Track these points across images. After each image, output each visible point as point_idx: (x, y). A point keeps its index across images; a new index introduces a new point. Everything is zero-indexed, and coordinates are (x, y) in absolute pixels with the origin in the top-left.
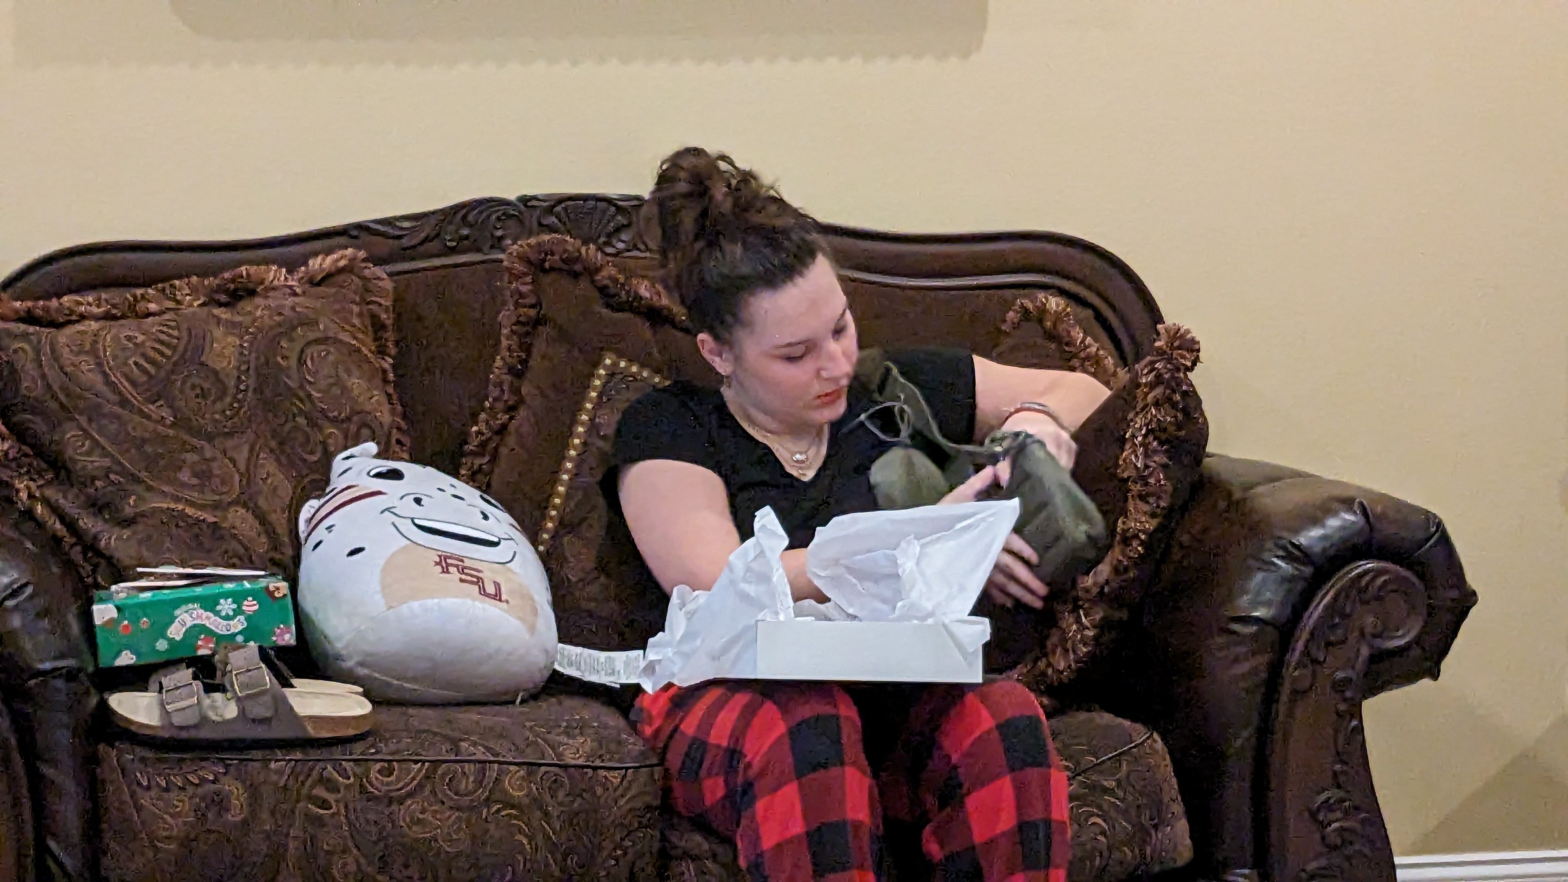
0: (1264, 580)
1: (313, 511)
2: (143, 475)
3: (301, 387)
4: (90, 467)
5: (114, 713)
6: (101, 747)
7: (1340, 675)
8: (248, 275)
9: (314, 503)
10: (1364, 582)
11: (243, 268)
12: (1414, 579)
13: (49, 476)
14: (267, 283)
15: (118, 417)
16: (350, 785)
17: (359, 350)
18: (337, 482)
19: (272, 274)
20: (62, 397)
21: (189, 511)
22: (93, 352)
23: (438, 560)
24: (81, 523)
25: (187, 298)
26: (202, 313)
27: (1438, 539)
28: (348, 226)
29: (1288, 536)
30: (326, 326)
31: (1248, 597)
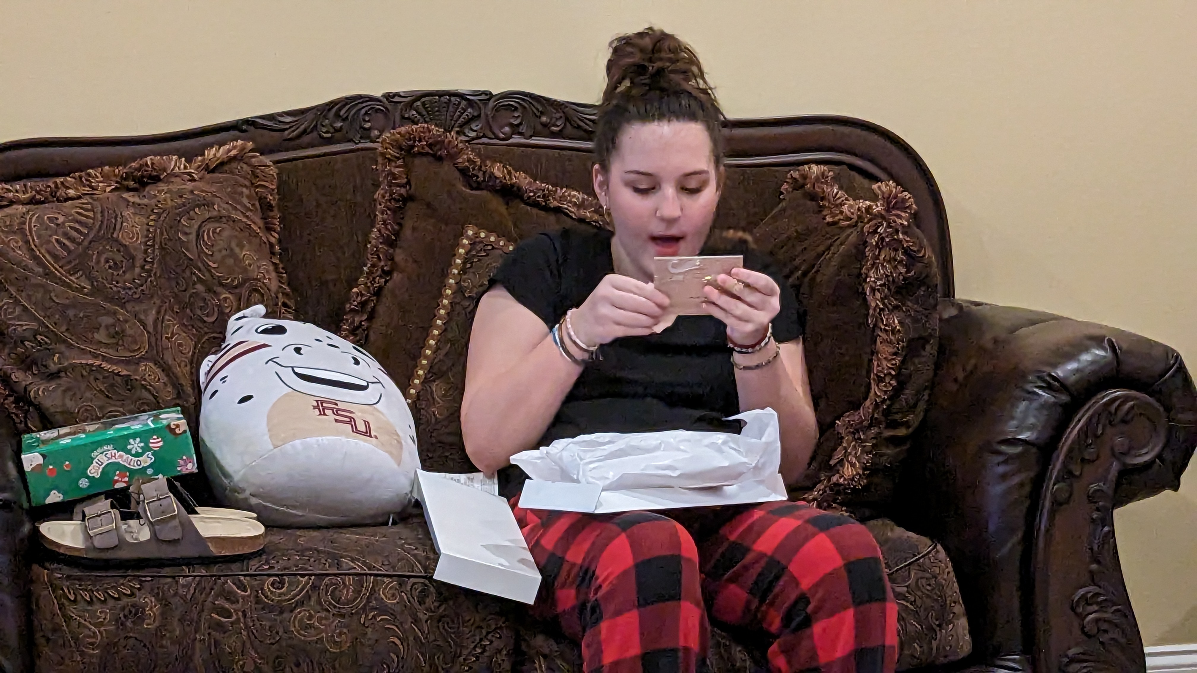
0: (1027, 409)
1: (211, 364)
2: (66, 336)
3: (200, 258)
4: (20, 329)
5: (44, 537)
6: (35, 567)
7: (1094, 487)
8: (152, 164)
9: (212, 358)
10: (1113, 408)
11: (149, 158)
12: (1157, 405)
14: (169, 171)
15: (44, 287)
16: (249, 596)
17: (248, 227)
18: (231, 340)
19: (173, 163)
21: (106, 366)
22: (21, 230)
23: (315, 404)
24: (13, 377)
25: (101, 184)
26: (113, 196)
27: (1176, 371)
28: (238, 121)
29: (1048, 369)
30: (219, 207)
31: (1014, 423)
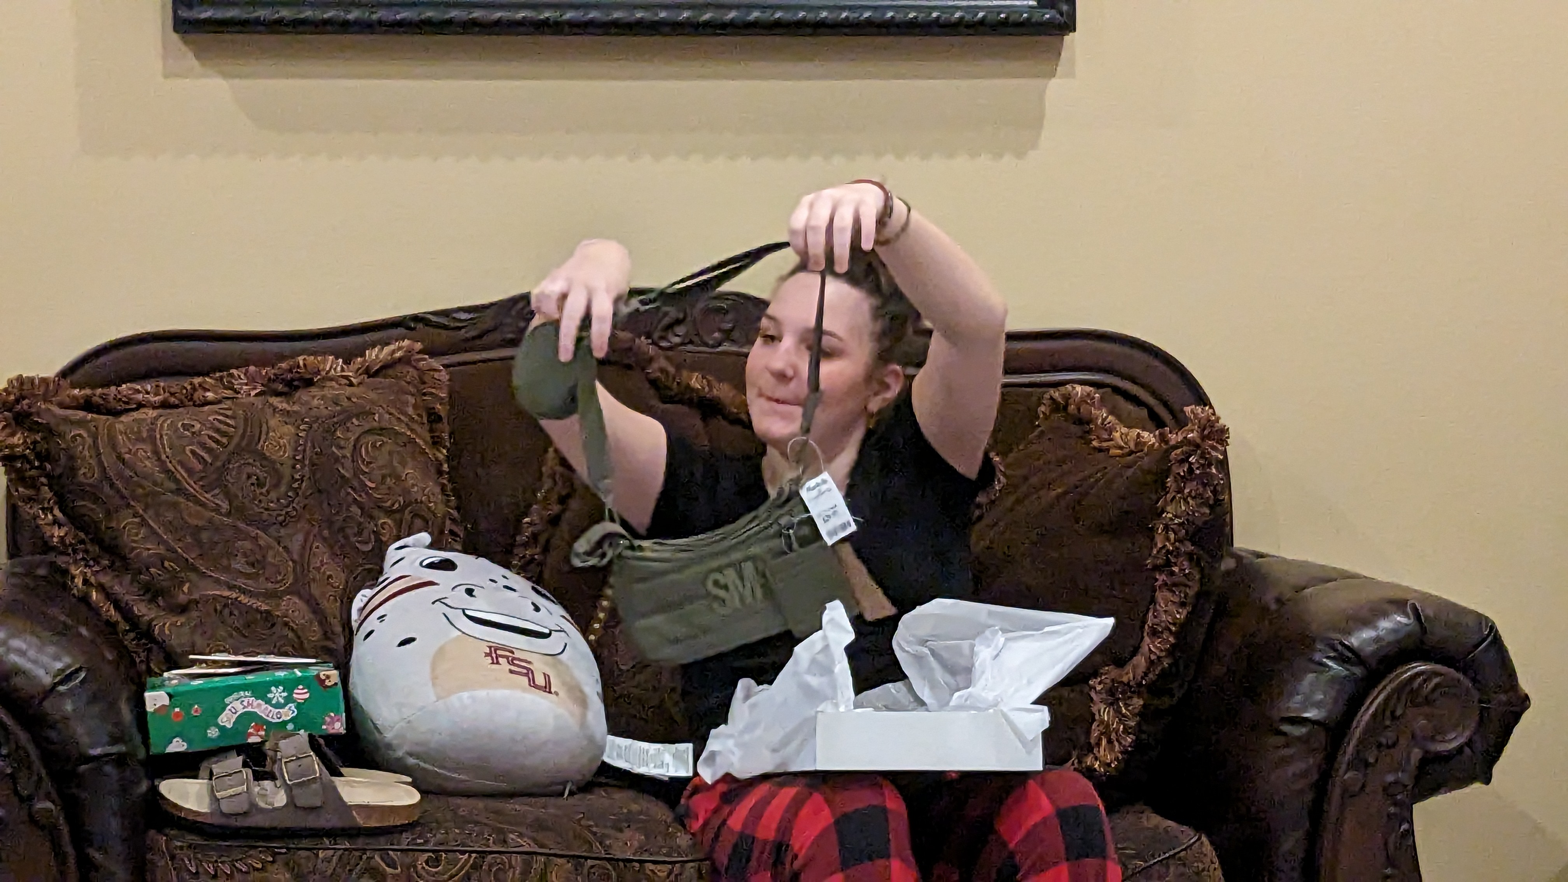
0: (1314, 682)
1: (365, 600)
2: (199, 564)
3: (355, 475)
4: (145, 554)
5: (163, 797)
6: (152, 832)
7: (1390, 778)
8: (305, 365)
9: (367, 592)
10: (1416, 684)
11: (301, 358)
12: (1466, 681)
13: (106, 562)
14: (323, 373)
15: (175, 505)
16: (397, 875)
17: (412, 441)
18: (390, 573)
19: (329, 364)
20: (119, 484)
21: (243, 599)
22: (152, 439)
23: (488, 651)
24: (135, 609)
25: (245, 387)
26: (259, 402)
27: (1491, 643)
28: (405, 317)
29: (1339, 636)
30: (381, 417)
31: (1299, 698)
